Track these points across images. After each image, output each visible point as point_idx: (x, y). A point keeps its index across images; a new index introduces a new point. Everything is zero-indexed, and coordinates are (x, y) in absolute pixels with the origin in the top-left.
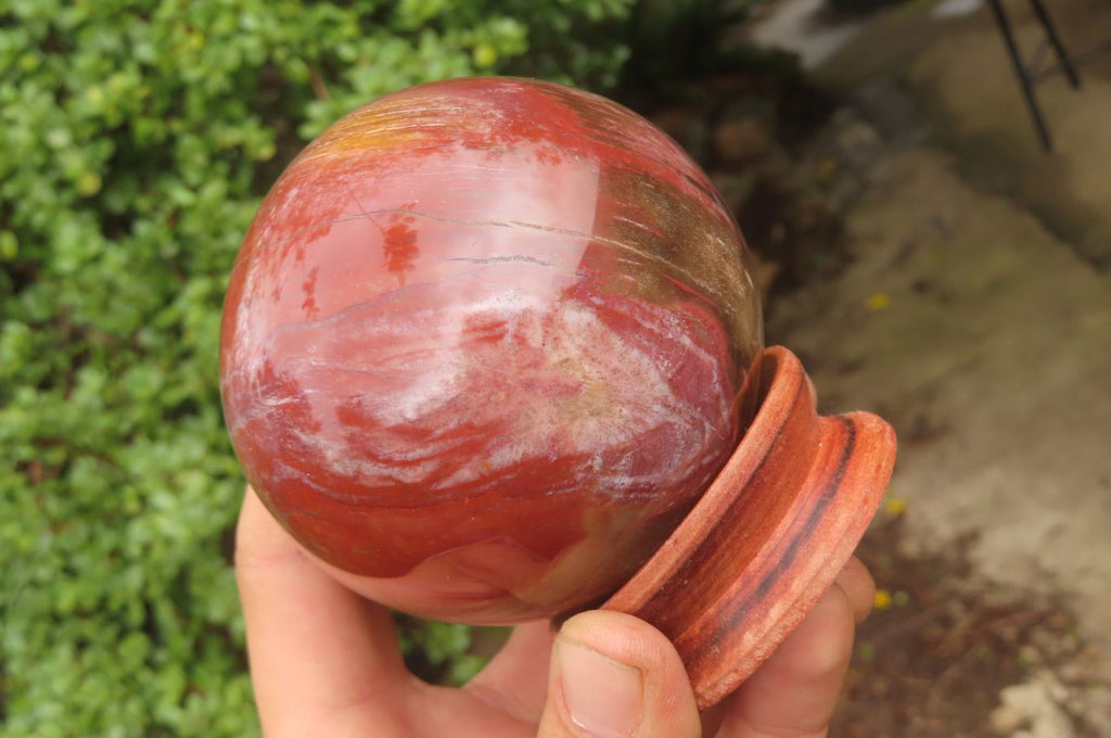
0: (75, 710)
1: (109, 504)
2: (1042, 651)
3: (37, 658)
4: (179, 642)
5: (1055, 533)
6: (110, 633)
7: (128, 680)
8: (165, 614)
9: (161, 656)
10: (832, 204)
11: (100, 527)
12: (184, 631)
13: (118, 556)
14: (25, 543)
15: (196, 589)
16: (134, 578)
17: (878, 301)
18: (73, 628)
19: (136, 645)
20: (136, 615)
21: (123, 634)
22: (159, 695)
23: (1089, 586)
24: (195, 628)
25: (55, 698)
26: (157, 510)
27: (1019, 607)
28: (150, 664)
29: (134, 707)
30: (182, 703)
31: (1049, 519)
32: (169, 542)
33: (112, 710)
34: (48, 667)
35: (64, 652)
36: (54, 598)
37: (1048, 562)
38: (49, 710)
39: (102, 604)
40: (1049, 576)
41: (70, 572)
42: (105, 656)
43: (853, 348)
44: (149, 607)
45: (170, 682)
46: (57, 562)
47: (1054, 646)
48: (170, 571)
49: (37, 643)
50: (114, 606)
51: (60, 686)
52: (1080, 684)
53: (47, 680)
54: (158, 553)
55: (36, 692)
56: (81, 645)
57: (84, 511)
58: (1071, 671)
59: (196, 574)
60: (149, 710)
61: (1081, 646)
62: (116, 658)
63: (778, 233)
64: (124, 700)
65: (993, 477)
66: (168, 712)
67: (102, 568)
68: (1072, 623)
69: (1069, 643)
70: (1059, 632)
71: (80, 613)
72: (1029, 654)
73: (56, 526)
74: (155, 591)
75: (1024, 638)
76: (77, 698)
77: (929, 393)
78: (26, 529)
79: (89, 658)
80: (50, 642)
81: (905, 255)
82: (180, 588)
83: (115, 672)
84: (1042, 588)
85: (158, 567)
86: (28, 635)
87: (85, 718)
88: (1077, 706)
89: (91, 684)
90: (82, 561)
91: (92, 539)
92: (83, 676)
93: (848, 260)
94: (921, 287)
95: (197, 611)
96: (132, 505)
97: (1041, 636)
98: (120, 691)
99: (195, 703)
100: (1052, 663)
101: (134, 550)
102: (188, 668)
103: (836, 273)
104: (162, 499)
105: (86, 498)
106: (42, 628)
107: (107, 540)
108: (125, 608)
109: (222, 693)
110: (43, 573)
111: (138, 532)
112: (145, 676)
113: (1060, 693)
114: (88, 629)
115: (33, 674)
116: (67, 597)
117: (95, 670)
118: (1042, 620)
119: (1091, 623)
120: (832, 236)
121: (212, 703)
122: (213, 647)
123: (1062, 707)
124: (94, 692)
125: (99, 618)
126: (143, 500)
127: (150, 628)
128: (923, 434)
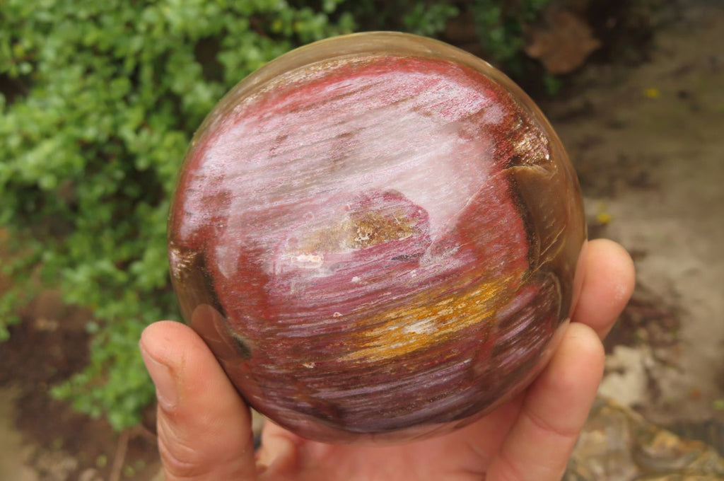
0: (72, 107)
2: (651, 335)
3: (57, 67)
4: (148, 94)
5: (692, 273)
6: (109, 71)
7: (110, 103)
8: (147, 74)
9: (134, 98)
10: (654, 20)
12: (154, 90)
13: (130, 26)
15: (171, 67)
16: (136, 43)
17: (653, 93)
18: (86, 57)
19: (122, 85)
20: (129, 65)
21: (115, 76)
22: (125, 121)
23: (698, 311)
24: (161, 91)
25: (61, 95)
26: (168, 4)
27: (650, 305)
28: (126, 99)
29: (107, 121)
30: (137, 131)
31: (691, 263)
32: (167, 26)
33: (94, 117)
34: (64, 74)
35: (77, 70)
36: (84, 33)
37: (680, 287)
38: (56, 101)
39: (110, 52)
40: (676, 295)
41: (95, 20)
42: (100, 83)
43: (623, 114)
44: (137, 69)
45: (135, 115)
46: (93, 10)
47: (659, 335)
48: (160, 48)
49: (62, 60)
50: (118, 54)
51: (68, 88)
52: (664, 363)
53: (61, 82)
54: (158, 32)
55: (52, 88)
56: (89, 71)
58: (662, 353)
59: (174, 58)
60: (116, 127)
61: (675, 342)
62: (107, 88)
63: (611, 23)
64: (103, 114)
65: (670, 226)
66: (127, 133)
67: (119, 29)
68: (676, 327)
69: (668, 337)
70: (666, 329)
71: (94, 50)
72: (642, 333)
74: (146, 57)
75: (644, 323)
76: (75, 101)
77: (657, 161)
79: (91, 80)
80: (71, 61)
81: (683, 71)
82: (161, 63)
83: (104, 95)
84: (669, 301)
85: (154, 41)
86: (59, 52)
87: (76, 114)
88: (656, 374)
89: (87, 96)
90: (107, 20)
91: (118, 10)
92: (84, 89)
93: (646, 60)
94: (683, 95)
95: (166, 81)
97: (654, 327)
98: (102, 107)
99: (145, 134)
100: (653, 344)
101: (142, 27)
102: (148, 113)
103: (635, 64)
106: (69, 50)
107: (128, 14)
108: (120, 62)
109: (163, 136)
110: (82, 14)
111: (149, 15)
112: (120, 106)
113: (650, 362)
114: (97, 62)
115: (53, 76)
116: (91, 36)
117: (91, 88)
118: (659, 318)
119: (688, 332)
120: (643, 40)
121: (155, 139)
122: (167, 108)
123: (647, 371)
124: (87, 101)
125: (106, 59)
127: (135, 79)
128: (641, 183)
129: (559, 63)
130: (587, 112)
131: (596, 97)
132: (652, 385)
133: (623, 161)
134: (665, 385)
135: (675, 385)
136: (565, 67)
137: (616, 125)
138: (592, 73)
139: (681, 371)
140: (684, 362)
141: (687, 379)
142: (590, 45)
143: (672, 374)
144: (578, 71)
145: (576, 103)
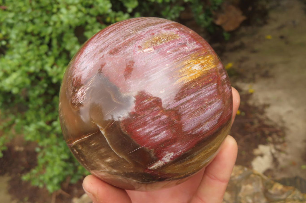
0: (24, 58)
1: (49, 8)
2: (273, 139)
3: (17, 42)
4: (56, 51)
5: (290, 112)
6: (39, 42)
7: (40, 56)
8: (55, 42)
9: (50, 53)
10: (268, 7)
11: (44, 14)
12: (58, 49)
13: (47, 23)
14: (24, 9)
15: (65, 39)
16: (49, 30)
17: (269, 37)
18: (29, 37)
19: (44, 48)
20: (47, 40)
21: (42, 44)
22: (47, 63)
23: (292, 128)
24: (61, 49)
25: (19, 53)
26: (61, 13)
27: (272, 127)
28: (46, 54)
29: (39, 63)
30: (52, 67)
31: (289, 108)
32: (62, 23)
33: (33, 62)
34: (20, 45)
35: (25, 43)
36: (27, 27)
37: (284, 119)
38: (17, 56)
39: (39, 34)
40: (283, 122)
41: (32, 21)
42: (35, 48)
43: (257, 47)
44: (51, 40)
45: (50, 60)
46: (31, 18)
47: (277, 139)
48: (59, 31)
49: (19, 38)
50: (42, 35)
51: (22, 51)
52: (279, 151)
53: (19, 48)
54: (58, 25)
55: (15, 51)
56: (30, 43)
57: (42, 8)
58: (279, 147)
59: (66, 35)
60: (43, 65)
61: (284, 142)
62: (38, 49)
63: (250, 9)
64: (37, 60)
65: (280, 93)
66: (48, 68)
67: (42, 24)
68: (284, 135)
69: (281, 140)
70: (279, 136)
71: (32, 34)
72: (270, 139)
73: (33, 9)
74: (54, 35)
75: (270, 135)
76: (25, 56)
77: (272, 66)
78: (25, 5)
79: (31, 46)
80: (22, 39)
81: (281, 28)
82: (60, 37)
83: (37, 53)
84: (280, 124)
85: (57, 29)
86: (17, 35)
87: (26, 61)
88: (276, 156)
89: (30, 53)
90: (37, 21)
91: (41, 16)
92: (28, 51)
93: (265, 23)
94: (282, 37)
95: (63, 45)
96: (55, 10)
97: (275, 136)
98: (37, 58)
99: (55, 68)
100: (274, 143)
101: (51, 23)
102: (56, 59)
103: (261, 25)
104: (63, 10)
105: (43, 5)
106: (21, 34)
107: (45, 18)
108: (44, 38)
109: (63, 69)
110: (26, 19)
111: (54, 18)
112: (44, 57)
113: (273, 151)
114: (33, 39)
115: (15, 46)
116: (30, 28)
117: (32, 50)
118: (277, 132)
119: (289, 137)
120: (264, 15)
121: (60, 70)
122: (64, 56)
123: (273, 155)
124: (30, 56)
125: (37, 37)
126: (58, 9)
127: (50, 45)
128: (266, 75)
129: (229, 27)
130: (242, 47)
131: (245, 40)
132: (275, 160)
133: (258, 66)
134: (280, 160)
135: (285, 160)
136: (232, 28)
137: (254, 52)
138: (243, 30)
139: (287, 154)
140: (288, 150)
141: (290, 157)
142: (242, 18)
143: (283, 155)
144: (237, 29)
145: (237, 43)
